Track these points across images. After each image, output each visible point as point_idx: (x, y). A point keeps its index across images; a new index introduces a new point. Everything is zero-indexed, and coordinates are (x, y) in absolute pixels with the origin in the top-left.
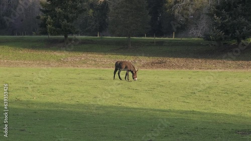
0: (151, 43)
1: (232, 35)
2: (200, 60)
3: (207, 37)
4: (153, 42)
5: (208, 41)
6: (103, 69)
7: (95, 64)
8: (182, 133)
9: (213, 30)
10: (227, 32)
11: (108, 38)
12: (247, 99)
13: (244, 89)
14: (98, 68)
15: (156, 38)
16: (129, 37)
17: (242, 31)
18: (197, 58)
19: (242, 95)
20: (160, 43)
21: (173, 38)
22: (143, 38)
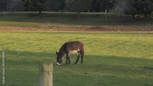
0: (92, 16)
1: (141, 11)
2: (122, 26)
3: (126, 12)
4: (94, 15)
5: (127, 15)
6: (62, 32)
7: (58, 29)
8: (107, 69)
9: (130, 8)
10: (138, 9)
11: (66, 13)
12: (149, 49)
13: (147, 43)
14: (59, 31)
15: (95, 13)
16: (79, 12)
17: (148, 8)
18: (120, 25)
19: (145, 46)
20: (98, 16)
21: (106, 13)
22: (87, 13)
